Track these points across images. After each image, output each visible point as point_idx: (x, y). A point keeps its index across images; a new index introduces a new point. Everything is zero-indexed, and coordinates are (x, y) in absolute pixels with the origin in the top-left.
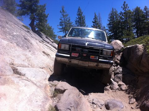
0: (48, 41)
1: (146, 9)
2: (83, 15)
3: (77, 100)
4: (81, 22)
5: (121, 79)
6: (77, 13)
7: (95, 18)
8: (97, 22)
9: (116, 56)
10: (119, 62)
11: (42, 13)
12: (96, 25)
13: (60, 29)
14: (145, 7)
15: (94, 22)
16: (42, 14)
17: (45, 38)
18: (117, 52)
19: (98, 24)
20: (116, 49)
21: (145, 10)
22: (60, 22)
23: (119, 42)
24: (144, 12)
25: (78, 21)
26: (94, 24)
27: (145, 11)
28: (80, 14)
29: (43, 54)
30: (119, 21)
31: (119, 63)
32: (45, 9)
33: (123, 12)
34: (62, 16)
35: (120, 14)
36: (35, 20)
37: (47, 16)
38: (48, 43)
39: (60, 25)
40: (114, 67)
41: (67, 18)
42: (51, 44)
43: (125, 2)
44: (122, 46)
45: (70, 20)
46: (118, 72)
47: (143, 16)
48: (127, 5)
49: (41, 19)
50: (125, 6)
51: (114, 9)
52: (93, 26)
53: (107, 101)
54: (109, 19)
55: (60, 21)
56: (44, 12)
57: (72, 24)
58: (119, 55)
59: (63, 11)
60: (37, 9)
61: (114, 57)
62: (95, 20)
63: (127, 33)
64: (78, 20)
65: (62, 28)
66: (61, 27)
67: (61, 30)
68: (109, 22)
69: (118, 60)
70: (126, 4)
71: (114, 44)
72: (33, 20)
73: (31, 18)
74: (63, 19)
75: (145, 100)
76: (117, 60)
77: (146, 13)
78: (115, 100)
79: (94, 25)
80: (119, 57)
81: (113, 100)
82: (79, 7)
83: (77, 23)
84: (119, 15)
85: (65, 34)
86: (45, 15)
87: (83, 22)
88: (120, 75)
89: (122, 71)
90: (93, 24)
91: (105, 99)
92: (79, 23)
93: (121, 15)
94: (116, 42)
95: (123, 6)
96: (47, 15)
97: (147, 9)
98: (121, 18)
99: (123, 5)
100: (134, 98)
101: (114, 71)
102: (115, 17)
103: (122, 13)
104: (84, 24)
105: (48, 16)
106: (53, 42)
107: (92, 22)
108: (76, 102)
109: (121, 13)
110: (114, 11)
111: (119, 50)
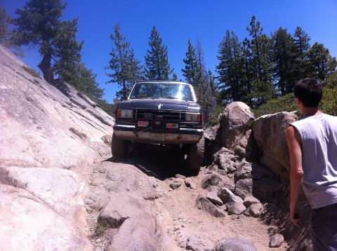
0: (83, 103)
1: (299, 32)
2: (162, 45)
3: (152, 241)
4: (158, 61)
5: (251, 190)
6: (150, 40)
7: (190, 52)
8: (194, 61)
9: (237, 138)
10: (244, 150)
11: (68, 39)
12: (192, 67)
13: (110, 76)
14: (298, 28)
15: (186, 62)
16: (68, 42)
17: (77, 97)
19: (196, 65)
20: (238, 121)
21: (299, 36)
22: (111, 61)
23: (243, 106)
24: (295, 40)
25: (152, 58)
26: (188, 66)
27: (298, 38)
28: (155, 43)
29: (71, 133)
30: (243, 59)
31: (245, 152)
32: (76, 30)
33: (251, 38)
34: (115, 47)
35: (244, 43)
36: (52, 55)
37: (81, 46)
38: (84, 108)
39: (112, 67)
40: (235, 162)
41: (127, 52)
42: (89, 111)
43: (254, 18)
44: (251, 115)
45: (133, 55)
46: (243, 174)
47: (294, 49)
48: (258, 24)
49: (67, 53)
50: (254, 26)
51: (230, 33)
52: (185, 70)
53: (221, 241)
54: (221, 55)
55: (111, 57)
56: (74, 36)
57: (138, 66)
58: (245, 134)
59: (118, 35)
60: (56, 31)
61: (234, 139)
62: (188, 55)
63: (261, 85)
64: (151, 56)
65: (117, 74)
66: (113, 72)
67: (113, 78)
68: (220, 61)
69: (242, 146)
70: (256, 21)
71: (232, 112)
72: (47, 56)
73: (42, 51)
74: (117, 53)
75: (304, 238)
76: (240, 147)
77: (300, 43)
78: (237, 238)
79: (187, 67)
80: (244, 140)
81: (233, 239)
82: (154, 28)
83: (151, 63)
84: (242, 45)
85: (122, 87)
86: (75, 44)
87: (164, 61)
88: (249, 181)
89: (252, 172)
90: (185, 64)
91: (217, 238)
92: (154, 62)
93: (246, 47)
94: (237, 107)
95: (250, 27)
96: (79, 45)
97: (301, 34)
98: (247, 53)
99: (251, 24)
100: (280, 233)
101: (234, 171)
102: (232, 49)
103: (248, 41)
104: (165, 65)
105: (83, 46)
106: (94, 106)
107: (184, 61)
108: (148, 248)
109: (246, 42)
110: (231, 37)
111: (244, 124)
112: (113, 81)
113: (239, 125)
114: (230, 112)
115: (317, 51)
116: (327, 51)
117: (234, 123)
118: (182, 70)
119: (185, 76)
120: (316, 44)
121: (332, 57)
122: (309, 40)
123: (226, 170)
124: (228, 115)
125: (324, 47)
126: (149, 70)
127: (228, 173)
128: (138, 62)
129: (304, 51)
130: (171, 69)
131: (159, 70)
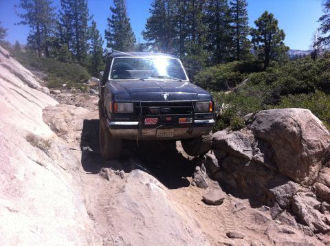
4: (75, 5)
8: (122, 11)
9: (312, 168)
12: (120, 17)
13: (22, 16)
15: (113, 10)
18: (318, 155)
19: (124, 15)
20: (315, 143)
26: (116, 15)
27: (236, 2)
39: (23, 6)
52: (111, 19)
54: (153, 9)
62: (116, 3)
63: (194, 47)
65: (29, 15)
66: (25, 12)
67: (24, 20)
77: (237, 7)
79: (113, 17)
83: (66, 5)
85: (36, 31)
87: (82, 4)
90: (112, 13)
92: (71, 4)
102: (166, 4)
104: (84, 10)
107: (111, 8)
111: (324, 149)
112: (25, 23)
113: (318, 150)
114: (303, 128)
115: (267, 21)
116: (276, 22)
117: (310, 147)
118: (108, 19)
119: (112, 26)
120: (266, 13)
121: (280, 29)
122: (246, 5)
123: (312, 226)
124: (301, 132)
125: (274, 17)
126: (64, 13)
127: (315, 232)
128: (50, 3)
129: (240, 17)
130: (91, 15)
131: (76, 14)
